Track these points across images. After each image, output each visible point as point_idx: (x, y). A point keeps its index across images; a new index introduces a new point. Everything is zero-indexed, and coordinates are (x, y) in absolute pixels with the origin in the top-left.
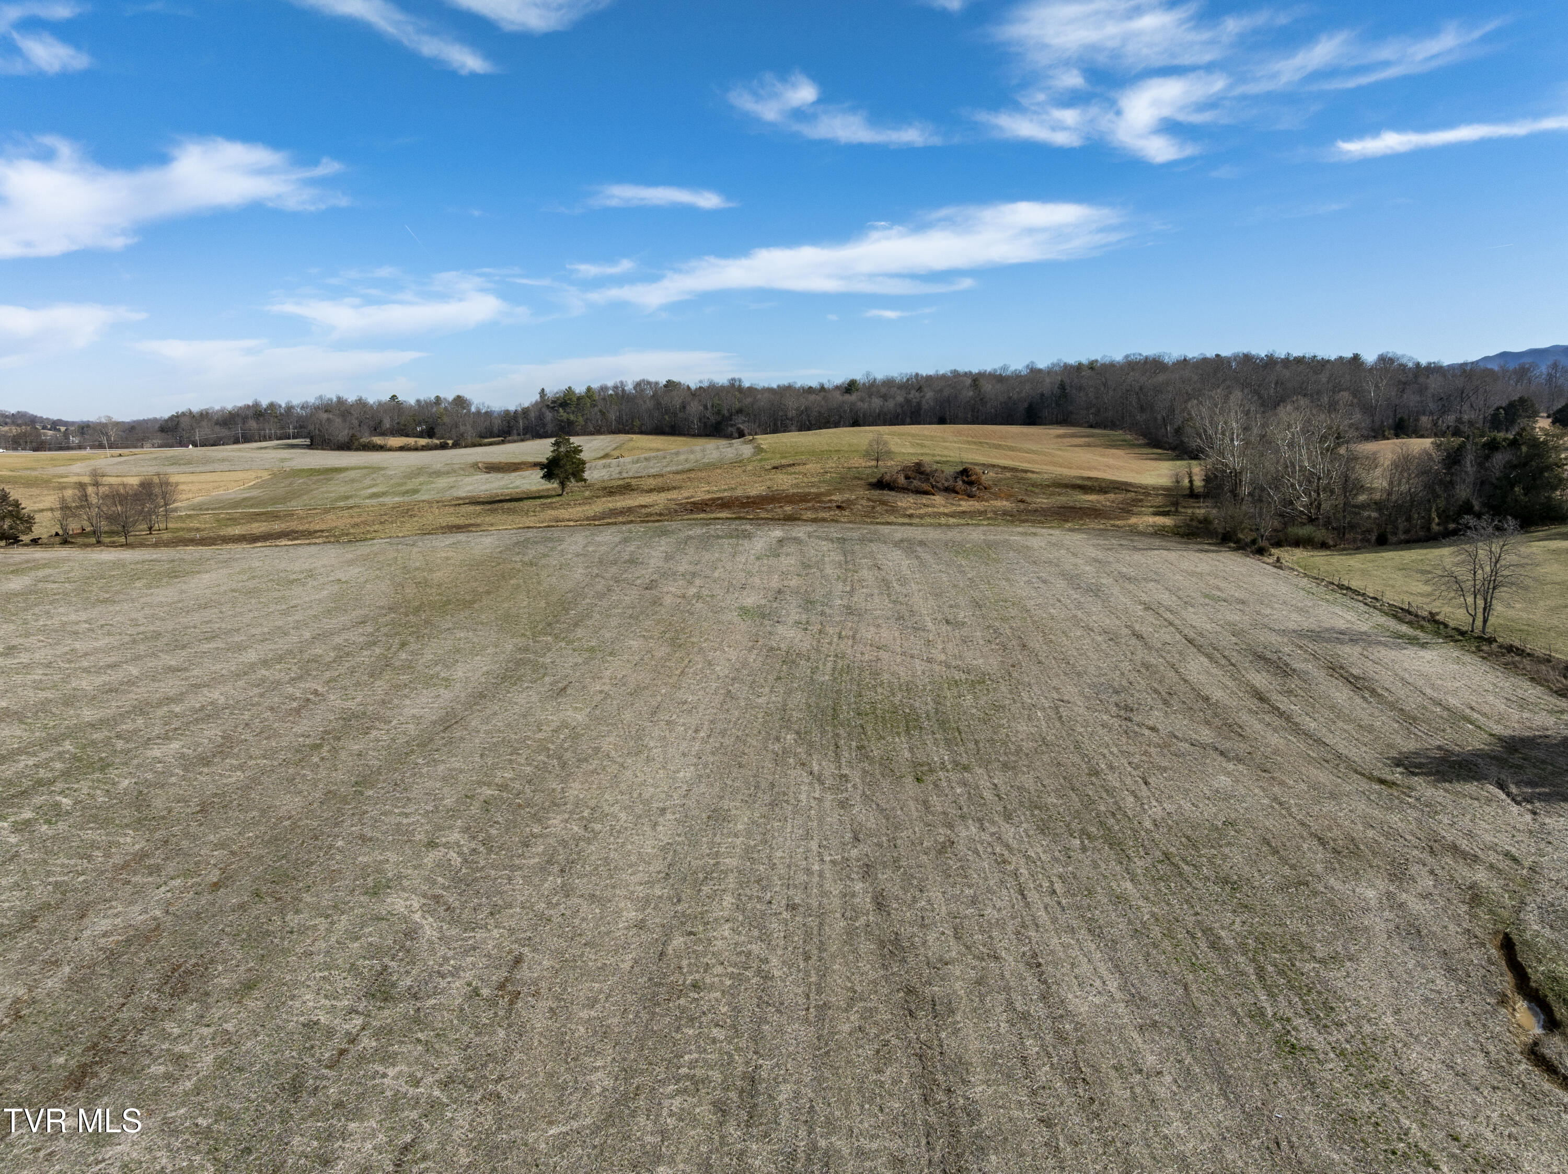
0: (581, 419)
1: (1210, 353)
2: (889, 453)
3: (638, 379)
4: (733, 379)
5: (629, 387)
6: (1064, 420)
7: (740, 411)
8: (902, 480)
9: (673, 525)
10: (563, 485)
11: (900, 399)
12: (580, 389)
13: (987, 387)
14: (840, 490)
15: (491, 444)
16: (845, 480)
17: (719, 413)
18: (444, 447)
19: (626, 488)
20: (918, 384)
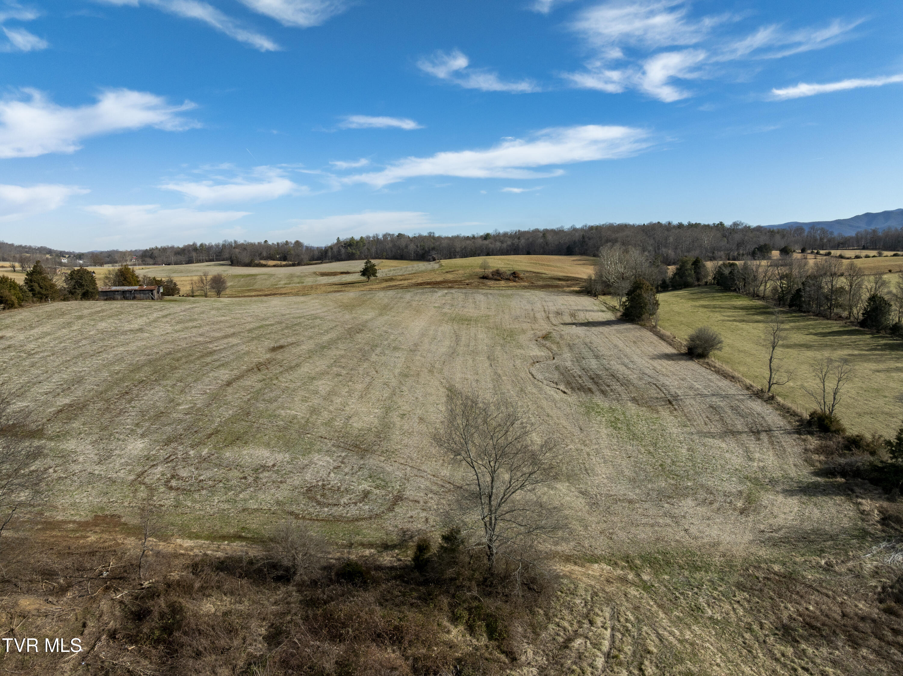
0: (358, 252)
1: (655, 221)
2: (489, 267)
3: (384, 233)
4: (430, 233)
5: (380, 237)
6: (583, 253)
7: (433, 249)
8: (491, 276)
9: (412, 290)
10: (368, 278)
11: (509, 243)
12: (357, 237)
13: (549, 237)
14: (468, 279)
15: (316, 264)
16: (471, 276)
17: (423, 249)
18: (293, 265)
19: (391, 279)
20: (519, 235)
